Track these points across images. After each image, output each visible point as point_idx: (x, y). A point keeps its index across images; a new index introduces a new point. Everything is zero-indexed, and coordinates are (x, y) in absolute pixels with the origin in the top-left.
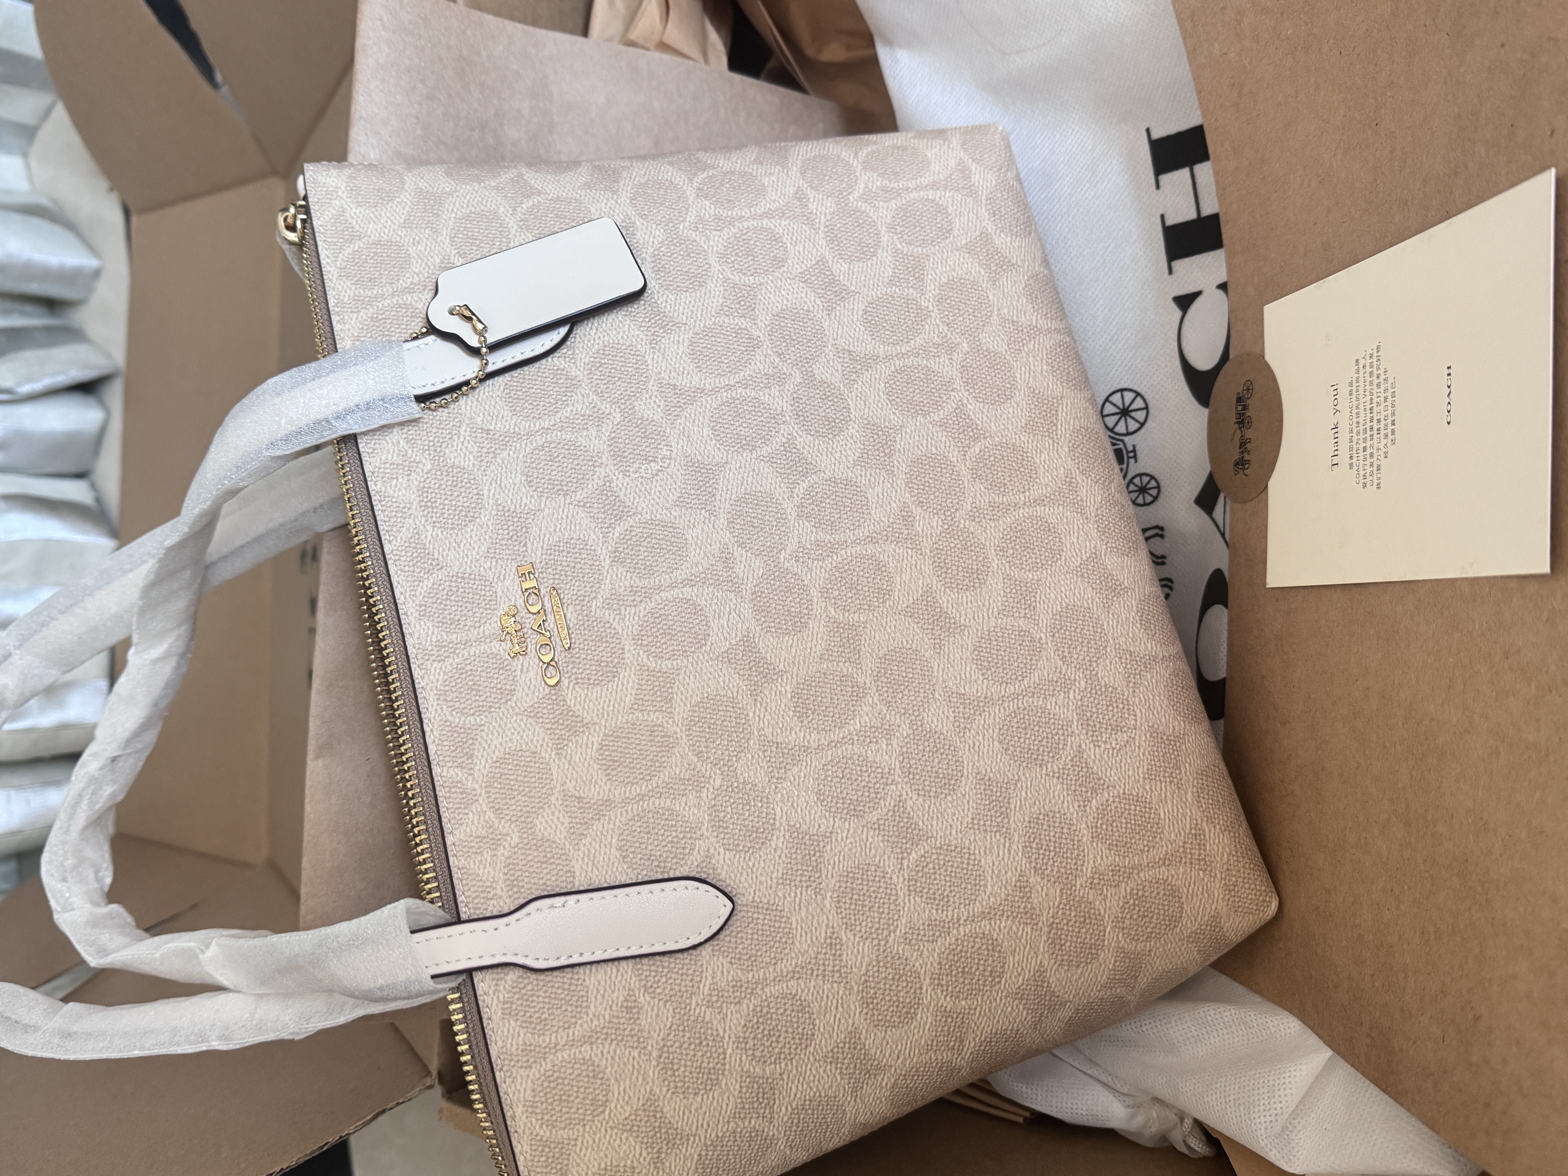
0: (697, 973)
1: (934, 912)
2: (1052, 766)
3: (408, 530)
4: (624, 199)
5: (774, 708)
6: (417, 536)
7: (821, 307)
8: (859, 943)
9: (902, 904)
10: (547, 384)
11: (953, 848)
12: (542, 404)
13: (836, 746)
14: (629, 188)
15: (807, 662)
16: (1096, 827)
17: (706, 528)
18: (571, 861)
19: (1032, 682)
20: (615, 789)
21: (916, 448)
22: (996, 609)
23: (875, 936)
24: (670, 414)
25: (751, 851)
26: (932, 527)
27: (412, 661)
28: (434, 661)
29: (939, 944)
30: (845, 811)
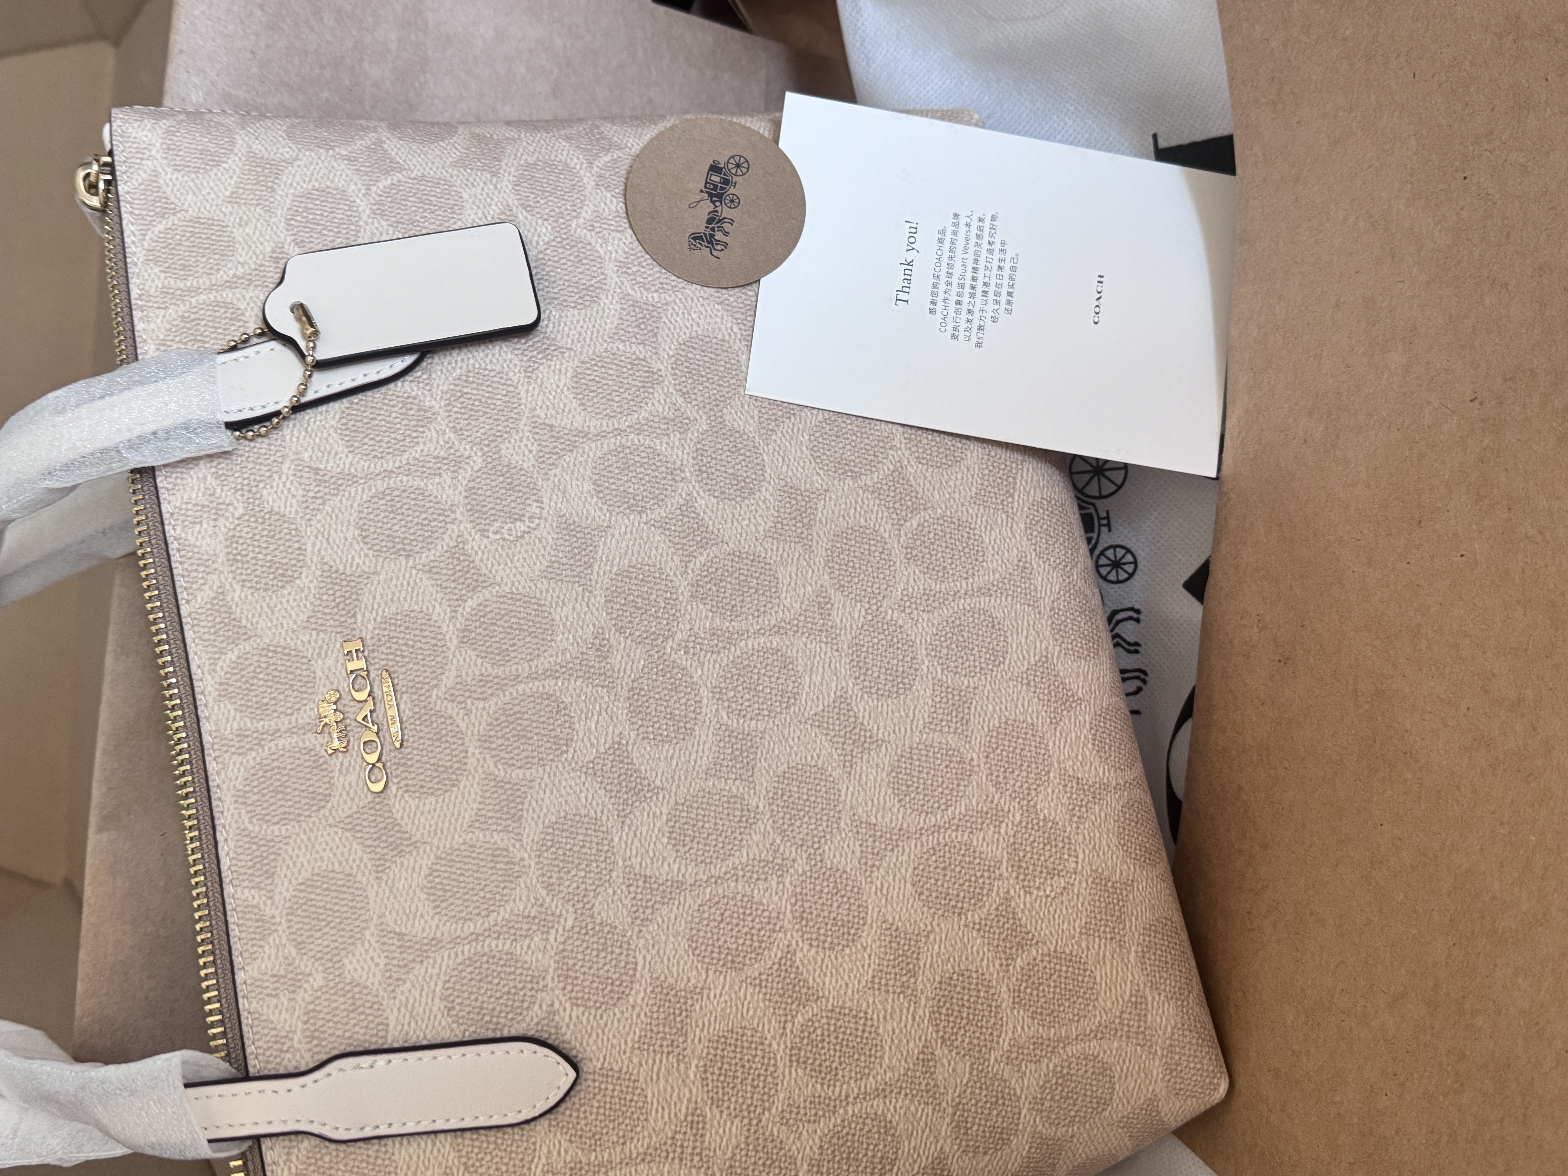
0: (529, 1152)
1: (819, 1087)
2: (973, 916)
3: (211, 588)
4: (506, 183)
5: (644, 833)
6: (221, 597)
7: (739, 336)
8: (725, 1122)
9: (781, 1077)
10: (394, 415)
11: (847, 1011)
12: (386, 439)
13: (716, 882)
14: (513, 170)
15: (689, 778)
16: (1019, 991)
17: (578, 606)
18: (384, 1011)
19: (957, 812)
20: (445, 925)
21: (841, 519)
22: (921, 722)
23: (745, 1113)
24: (543, 462)
25: (604, 1007)
26: (852, 618)
27: (206, 752)
28: (234, 753)
29: (822, 1124)
30: (721, 963)
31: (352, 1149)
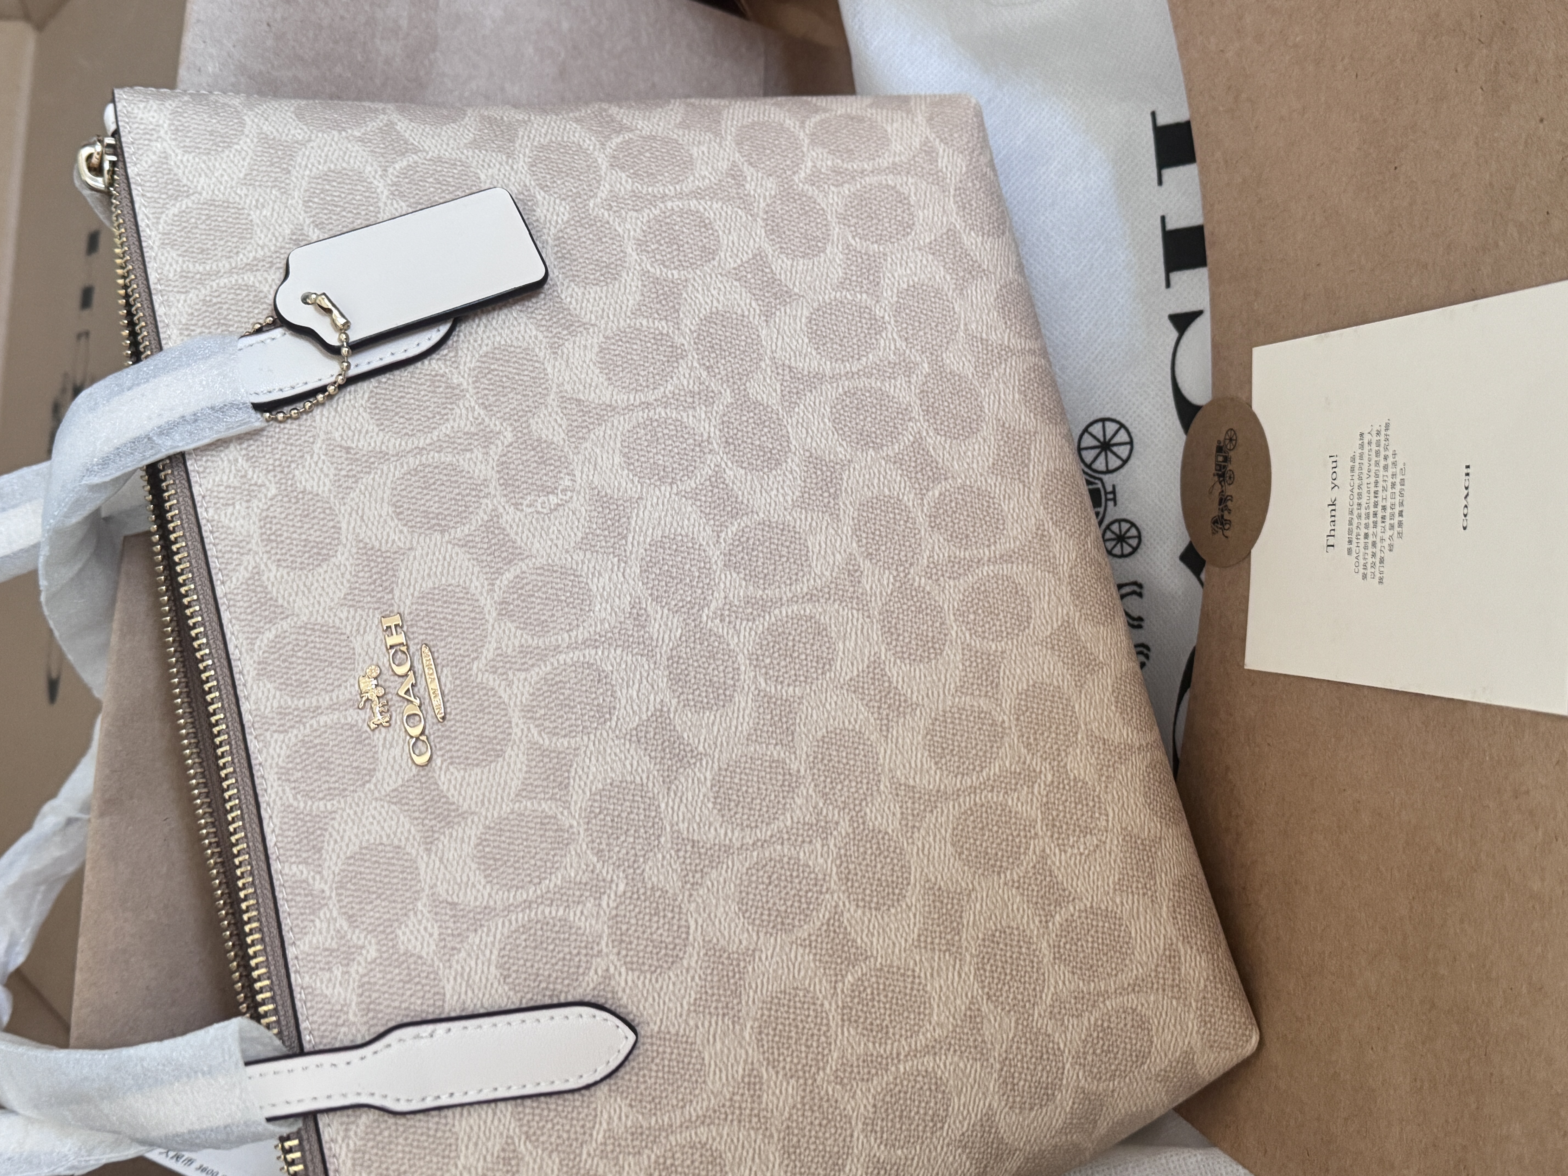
0: (590, 1118)
1: (870, 1045)
2: (1011, 874)
3: (246, 568)
4: (522, 164)
5: (690, 798)
6: (257, 577)
7: (758, 311)
8: (781, 1082)
9: (834, 1036)
10: (423, 393)
11: (895, 970)
12: (416, 417)
13: (762, 846)
14: (527, 151)
15: (731, 743)
16: (1059, 946)
17: (614, 576)
18: (440, 980)
19: (992, 773)
20: (497, 893)
21: (866, 489)
22: (952, 686)
23: (801, 1073)
24: (573, 436)
25: (659, 971)
26: (882, 585)
27: (247, 731)
28: (275, 731)
29: (875, 1082)
30: (771, 925)
31: (411, 1123)
